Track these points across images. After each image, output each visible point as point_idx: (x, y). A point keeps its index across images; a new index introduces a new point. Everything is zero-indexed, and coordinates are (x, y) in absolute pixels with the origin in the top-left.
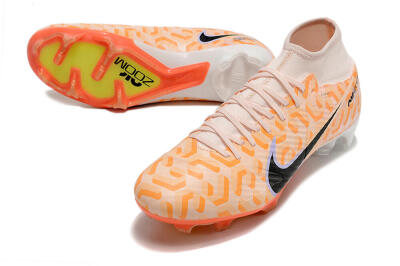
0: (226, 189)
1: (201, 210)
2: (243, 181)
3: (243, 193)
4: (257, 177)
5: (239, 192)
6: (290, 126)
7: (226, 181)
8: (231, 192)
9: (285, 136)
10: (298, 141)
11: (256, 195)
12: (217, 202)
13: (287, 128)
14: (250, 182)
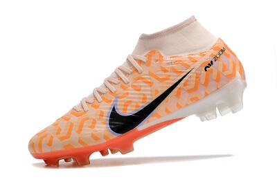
0: (70, 130)
1: (50, 144)
2: (85, 124)
3: (83, 132)
4: (98, 121)
5: (79, 131)
6: (133, 86)
7: (72, 125)
8: (73, 132)
9: (128, 94)
10: (142, 96)
11: (94, 133)
12: (62, 139)
13: (130, 88)
14: (90, 124)
